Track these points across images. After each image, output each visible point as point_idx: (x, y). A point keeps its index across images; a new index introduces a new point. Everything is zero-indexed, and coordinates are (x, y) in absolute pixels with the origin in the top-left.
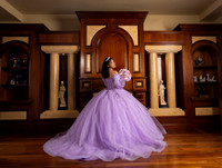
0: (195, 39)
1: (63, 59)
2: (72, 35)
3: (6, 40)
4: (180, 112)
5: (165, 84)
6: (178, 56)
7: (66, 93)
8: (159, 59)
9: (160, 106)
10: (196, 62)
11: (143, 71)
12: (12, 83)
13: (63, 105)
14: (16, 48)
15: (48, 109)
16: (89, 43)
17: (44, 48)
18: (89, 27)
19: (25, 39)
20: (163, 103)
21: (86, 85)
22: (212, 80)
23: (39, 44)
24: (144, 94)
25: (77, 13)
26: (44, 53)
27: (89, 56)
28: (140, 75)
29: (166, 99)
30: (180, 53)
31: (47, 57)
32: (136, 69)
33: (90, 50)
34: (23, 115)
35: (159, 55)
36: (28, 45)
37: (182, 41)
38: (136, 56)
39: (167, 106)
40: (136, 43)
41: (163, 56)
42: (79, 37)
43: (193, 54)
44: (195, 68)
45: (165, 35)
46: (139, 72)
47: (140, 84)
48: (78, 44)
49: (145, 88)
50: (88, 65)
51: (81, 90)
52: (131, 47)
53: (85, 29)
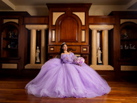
0: (122, 21)
1: (39, 33)
2: (44, 18)
3: (5, 21)
4: (111, 68)
5: (101, 50)
6: (110, 32)
7: (40, 54)
8: (99, 34)
9: (98, 64)
10: (122, 36)
11: (87, 41)
12: (9, 47)
13: (38, 61)
14: (12, 27)
16: (54, 24)
17: (27, 26)
18: (54, 14)
19: (16, 21)
20: (100, 62)
22: (133, 48)
23: (24, 24)
24: (87, 56)
25: (47, 4)
26: (27, 29)
27: (54, 32)
28: (85, 44)
29: (102, 60)
30: (112, 30)
31: (29, 32)
32: (83, 40)
33: (55, 28)
34: (15, 66)
35: (98, 31)
36: (18, 25)
37: (114, 22)
38: (83, 32)
39: (102, 64)
40: (83, 24)
41: (101, 32)
42: (47, 19)
43: (120, 32)
45: (103, 19)
46: (85, 42)
47: (85, 49)
48: (48, 24)
49: (88, 52)
50: (54, 37)
51: (49, 52)
52: (80, 26)
53: (52, 15)
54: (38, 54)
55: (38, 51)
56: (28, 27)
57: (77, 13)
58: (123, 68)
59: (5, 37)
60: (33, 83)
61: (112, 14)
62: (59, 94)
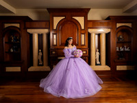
0: (118, 25)
1: (40, 36)
2: (45, 23)
3: (7, 25)
4: (108, 68)
6: (108, 35)
8: (97, 36)
9: (96, 64)
10: (119, 39)
11: (87, 44)
12: (12, 51)
13: (41, 63)
15: (32, 65)
16: (55, 28)
18: (55, 18)
19: (18, 25)
20: (98, 63)
21: (54, 52)
23: (26, 28)
24: (87, 58)
25: (48, 9)
27: (55, 36)
28: (85, 47)
30: (109, 33)
31: (31, 36)
32: (83, 43)
33: (56, 32)
36: (19, 29)
37: (111, 27)
39: (100, 64)
40: (83, 28)
41: (99, 35)
42: (49, 24)
44: (117, 42)
46: (84, 45)
48: (49, 28)
49: (88, 54)
50: (55, 41)
52: (79, 30)
53: (53, 19)
56: (29, 31)
57: (76, 18)
58: (119, 68)
59: (7, 41)
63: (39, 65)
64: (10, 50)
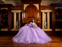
0: (56, 8)
1: (17, 14)
2: (19, 7)
4: (51, 30)
5: (47, 22)
6: (51, 13)
7: (18, 24)
8: (45, 14)
9: (45, 28)
10: (56, 15)
12: (4, 21)
13: (17, 27)
14: (5, 11)
15: (13, 28)
16: (24, 10)
18: (24, 5)
20: (46, 27)
21: (24, 22)
22: (61, 21)
24: (40, 24)
26: (12, 12)
27: (24, 13)
28: (39, 19)
29: (47, 26)
31: (13, 14)
32: (38, 17)
33: (25, 12)
34: (7, 30)
35: (45, 13)
36: (8, 10)
37: (52, 9)
38: (38, 13)
39: (47, 28)
41: (46, 13)
43: (55, 13)
45: (47, 7)
46: (39, 18)
47: (39, 22)
48: (21, 10)
49: (40, 23)
50: (24, 16)
51: (22, 23)
52: (36, 11)
54: (17, 24)
55: (17, 23)
56: (12, 11)
57: (35, 5)
58: (56, 30)
59: (2, 16)
60: (15, 37)
61: (51, 5)
62: (28, 42)
63: (16, 28)
64: (3, 21)
